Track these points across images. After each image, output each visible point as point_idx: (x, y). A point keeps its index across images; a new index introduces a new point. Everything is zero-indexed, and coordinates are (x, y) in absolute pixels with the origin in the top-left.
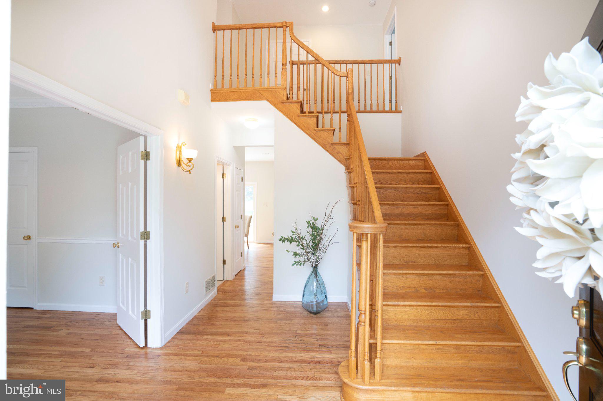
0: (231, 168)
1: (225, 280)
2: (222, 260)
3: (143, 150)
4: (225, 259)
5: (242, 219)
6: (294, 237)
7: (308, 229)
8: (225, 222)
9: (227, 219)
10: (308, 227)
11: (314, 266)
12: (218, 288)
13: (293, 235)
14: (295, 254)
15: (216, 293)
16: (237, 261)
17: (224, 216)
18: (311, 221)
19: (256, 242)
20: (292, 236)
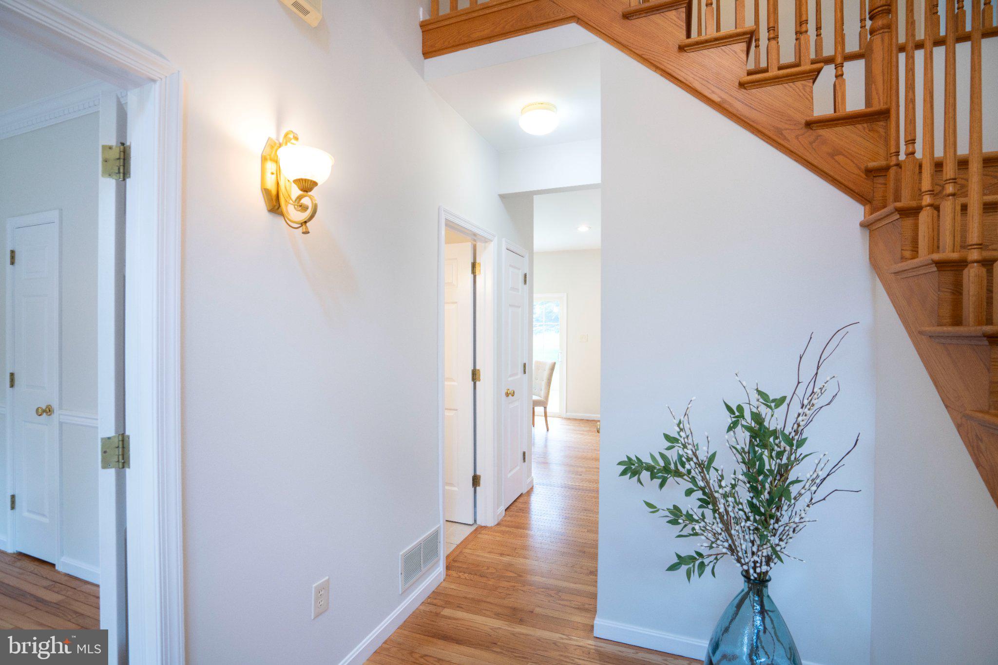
0: (492, 247)
1: (479, 522)
2: (471, 474)
3: (113, 141)
4: (478, 473)
5: (525, 372)
6: (672, 455)
7: (731, 433)
8: (478, 383)
9: (483, 376)
10: (732, 427)
11: (756, 575)
12: (448, 557)
13: (668, 448)
14: (676, 515)
15: (443, 577)
16: (509, 475)
17: (477, 368)
18: (752, 404)
19: (565, 416)
20: (668, 454)
